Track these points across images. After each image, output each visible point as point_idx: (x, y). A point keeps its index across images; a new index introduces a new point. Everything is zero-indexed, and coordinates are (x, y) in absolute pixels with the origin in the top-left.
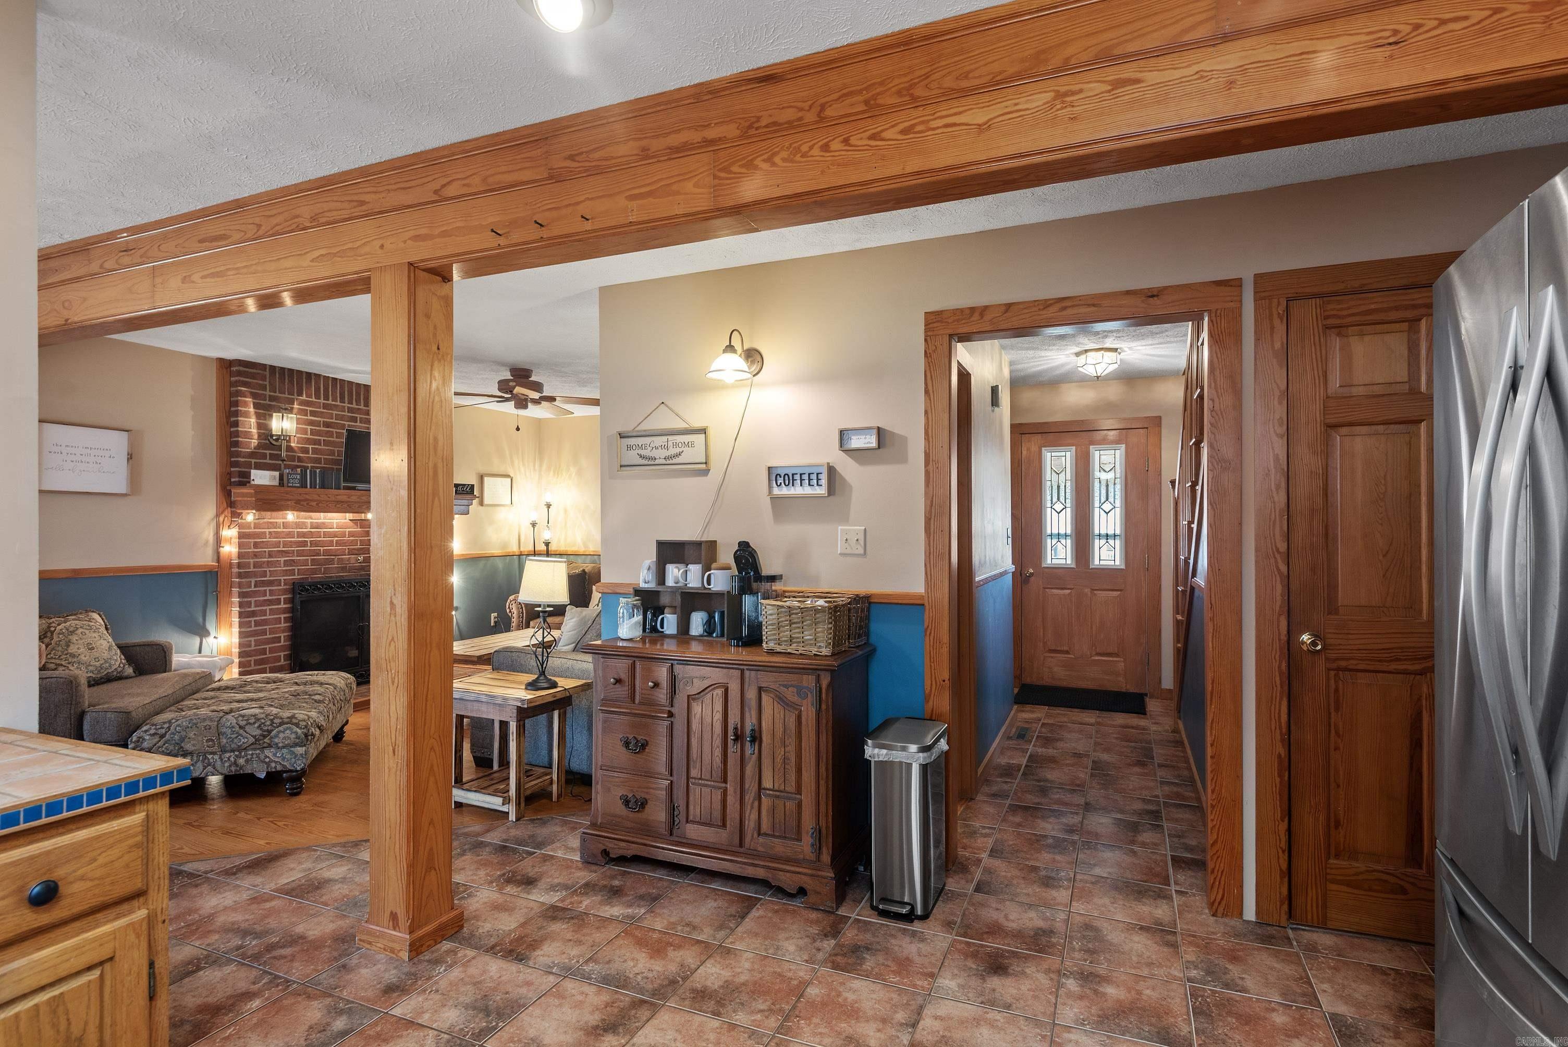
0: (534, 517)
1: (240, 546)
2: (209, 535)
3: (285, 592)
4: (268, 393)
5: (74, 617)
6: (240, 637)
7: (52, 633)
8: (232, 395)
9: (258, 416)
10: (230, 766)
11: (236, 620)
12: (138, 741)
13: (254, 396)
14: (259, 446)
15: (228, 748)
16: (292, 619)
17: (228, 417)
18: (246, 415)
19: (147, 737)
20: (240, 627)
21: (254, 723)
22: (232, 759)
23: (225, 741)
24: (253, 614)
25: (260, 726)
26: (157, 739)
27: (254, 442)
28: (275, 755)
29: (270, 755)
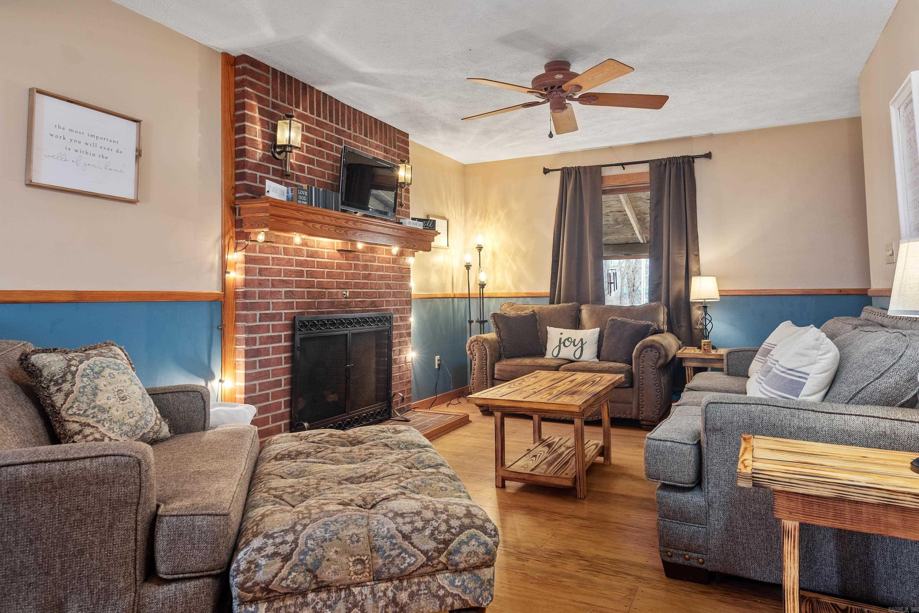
0: (468, 259)
1: (247, 272)
2: (215, 258)
3: (285, 328)
4: (270, 98)
5: (95, 352)
6: (246, 380)
7: (74, 374)
8: (238, 96)
9: (264, 124)
10: (386, 606)
11: (241, 360)
12: (248, 570)
13: (260, 100)
14: (264, 158)
15: (385, 575)
16: (292, 360)
17: (233, 122)
18: (252, 120)
19: (263, 562)
20: (246, 368)
21: (424, 528)
22: (390, 594)
23: (380, 561)
24: (258, 353)
25: (432, 534)
26: (278, 563)
27: (259, 153)
28: (452, 583)
29: (445, 583)
